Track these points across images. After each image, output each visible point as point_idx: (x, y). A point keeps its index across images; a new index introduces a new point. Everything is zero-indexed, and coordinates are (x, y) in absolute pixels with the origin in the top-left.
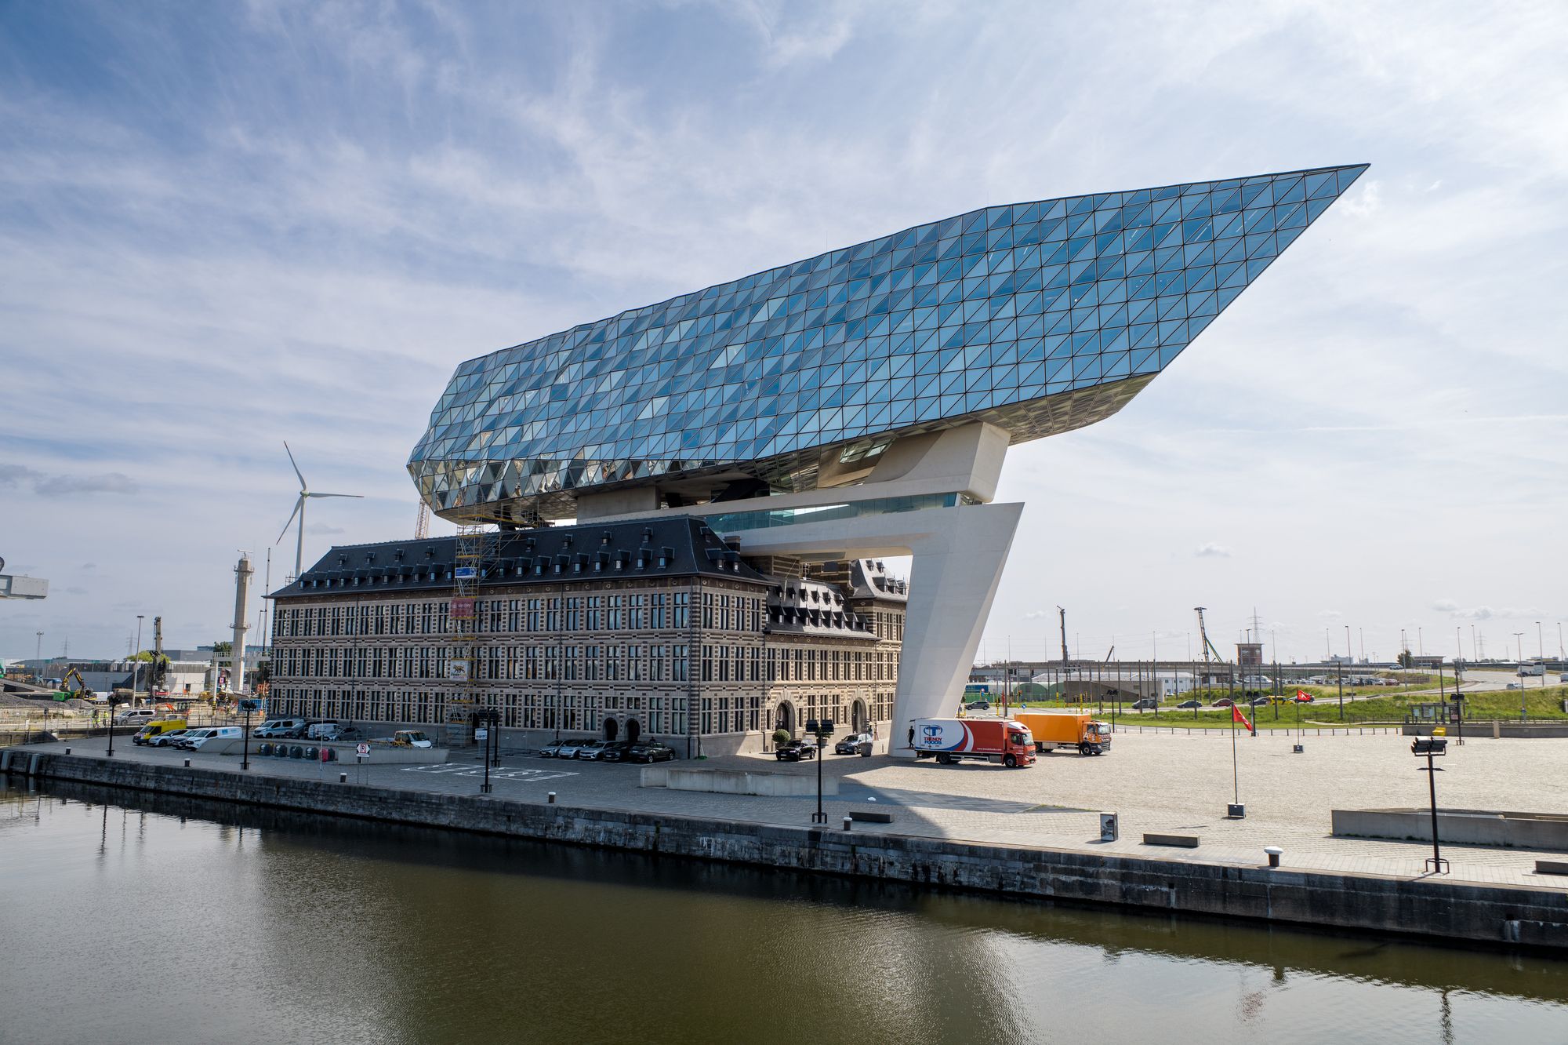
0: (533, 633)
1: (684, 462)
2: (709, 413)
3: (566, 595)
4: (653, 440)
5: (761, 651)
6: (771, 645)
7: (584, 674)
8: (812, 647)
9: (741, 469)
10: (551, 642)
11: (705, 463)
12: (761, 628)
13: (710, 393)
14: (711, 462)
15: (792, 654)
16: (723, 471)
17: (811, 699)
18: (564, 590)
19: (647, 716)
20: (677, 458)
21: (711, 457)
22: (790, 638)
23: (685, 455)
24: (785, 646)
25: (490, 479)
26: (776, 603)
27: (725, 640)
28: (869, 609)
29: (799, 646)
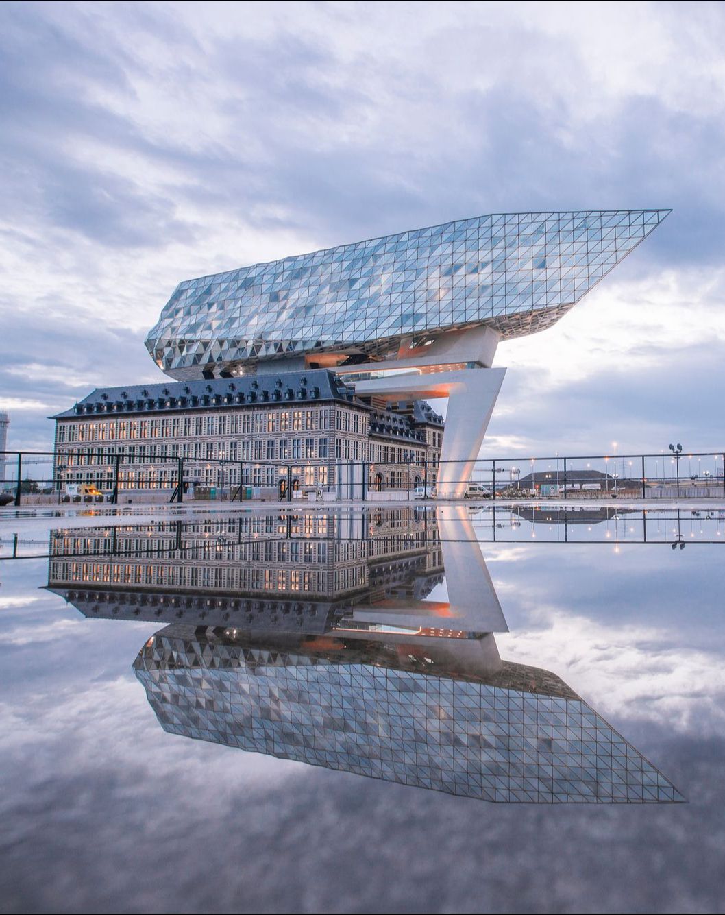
0: (234, 434)
1: (324, 342)
2: (338, 316)
3: (255, 413)
4: (306, 330)
5: (367, 445)
6: (372, 442)
7: (266, 456)
8: (394, 446)
9: (356, 347)
10: (246, 439)
11: (336, 342)
12: (367, 433)
13: (339, 304)
14: (340, 342)
15: (383, 449)
16: (346, 348)
17: (393, 474)
18: (254, 410)
19: (304, 477)
20: (320, 339)
21: (339, 339)
22: (382, 439)
23: (324, 338)
24: (380, 443)
25: (202, 351)
26: (374, 422)
27: (348, 437)
28: (423, 429)
29: (386, 444)
